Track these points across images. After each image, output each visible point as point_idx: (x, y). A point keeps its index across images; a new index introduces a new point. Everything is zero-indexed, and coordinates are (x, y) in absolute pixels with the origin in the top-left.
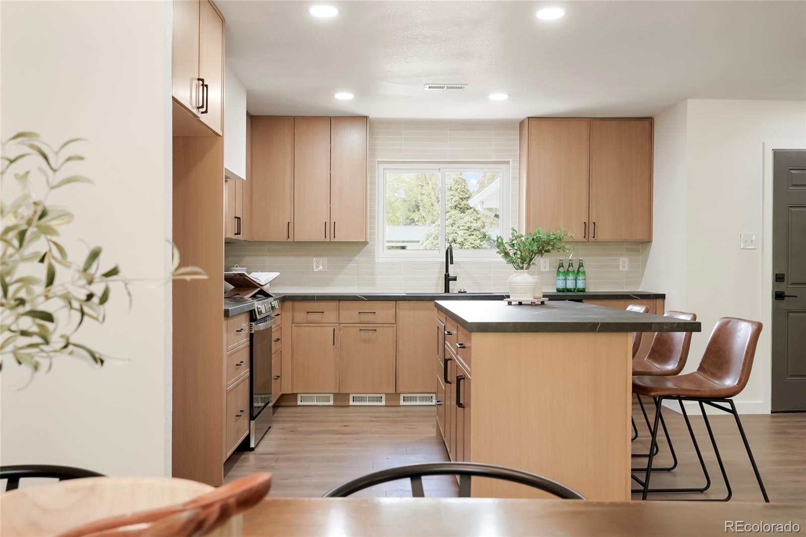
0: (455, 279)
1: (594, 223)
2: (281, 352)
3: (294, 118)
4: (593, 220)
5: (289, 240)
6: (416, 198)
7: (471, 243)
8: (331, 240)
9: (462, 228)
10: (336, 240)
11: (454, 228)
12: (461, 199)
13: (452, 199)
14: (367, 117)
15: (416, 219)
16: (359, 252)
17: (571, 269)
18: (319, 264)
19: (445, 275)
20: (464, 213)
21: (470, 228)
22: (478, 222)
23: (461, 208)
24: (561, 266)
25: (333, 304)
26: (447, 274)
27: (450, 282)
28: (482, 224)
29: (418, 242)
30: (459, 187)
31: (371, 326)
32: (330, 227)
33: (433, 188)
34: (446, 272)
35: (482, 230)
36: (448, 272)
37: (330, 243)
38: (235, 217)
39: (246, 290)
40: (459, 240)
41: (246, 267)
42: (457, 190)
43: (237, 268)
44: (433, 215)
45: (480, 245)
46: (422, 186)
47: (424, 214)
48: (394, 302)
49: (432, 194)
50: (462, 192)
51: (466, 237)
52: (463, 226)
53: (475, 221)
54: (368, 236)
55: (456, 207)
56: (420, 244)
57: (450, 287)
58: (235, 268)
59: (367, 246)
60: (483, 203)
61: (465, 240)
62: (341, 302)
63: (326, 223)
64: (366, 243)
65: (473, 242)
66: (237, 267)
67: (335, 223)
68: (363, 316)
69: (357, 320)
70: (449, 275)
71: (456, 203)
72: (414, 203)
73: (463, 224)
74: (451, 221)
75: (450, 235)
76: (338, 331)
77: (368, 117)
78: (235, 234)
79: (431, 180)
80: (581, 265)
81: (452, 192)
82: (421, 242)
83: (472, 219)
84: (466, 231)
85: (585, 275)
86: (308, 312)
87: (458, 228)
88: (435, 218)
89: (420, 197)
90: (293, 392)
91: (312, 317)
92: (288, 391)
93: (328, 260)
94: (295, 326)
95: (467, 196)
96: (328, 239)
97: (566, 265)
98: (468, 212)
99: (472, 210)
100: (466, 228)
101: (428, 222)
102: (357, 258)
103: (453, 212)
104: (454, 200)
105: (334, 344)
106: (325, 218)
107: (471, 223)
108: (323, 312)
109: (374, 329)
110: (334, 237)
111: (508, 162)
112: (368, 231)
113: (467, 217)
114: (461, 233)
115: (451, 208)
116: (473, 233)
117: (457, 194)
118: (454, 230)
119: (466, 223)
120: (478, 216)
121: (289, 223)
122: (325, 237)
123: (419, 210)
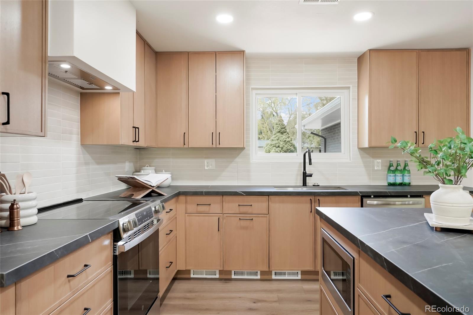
0: (311, 176)
1: (423, 132)
2: (176, 237)
3: (188, 53)
4: (422, 130)
5: (185, 146)
6: (261, 129)
7: (286, 148)
8: (217, 147)
9: (282, 141)
10: (221, 146)
11: (278, 141)
12: (282, 128)
13: (277, 128)
14: (243, 51)
15: (261, 138)
16: (238, 155)
17: (399, 168)
18: (209, 164)
19: (303, 173)
20: (283, 134)
21: (285, 141)
22: (289, 138)
23: (281, 132)
24: (391, 166)
25: (219, 198)
26: (305, 172)
27: (307, 178)
28: (291, 139)
29: (263, 147)
30: (281, 123)
31: (248, 216)
32: (216, 136)
33: (268, 125)
34: (304, 170)
35: (291, 142)
36: (305, 171)
37: (216, 148)
38: (133, 127)
39: (140, 190)
40: (281, 146)
41: (154, 167)
42: (279, 124)
43: (147, 168)
44: (268, 136)
45: (290, 148)
46: (263, 124)
47: (264, 136)
48: (267, 197)
49: (267, 127)
50: (282, 125)
51: (284, 145)
52: (283, 140)
53: (288, 138)
54: (245, 144)
55: (279, 132)
56: (263, 148)
57: (307, 181)
58: (146, 168)
59: (244, 150)
60: (304, 126)
61: (283, 146)
62: (224, 197)
63: (213, 133)
64: (243, 149)
65: (287, 147)
66: (147, 166)
67: (219, 133)
68: (241, 208)
69: (237, 212)
70: (306, 172)
71: (280, 130)
72: (260, 131)
73: (282, 139)
74: (277, 138)
75: (277, 144)
76: (222, 220)
77: (245, 51)
78: (133, 141)
79: (267, 121)
80: (406, 165)
81: (277, 126)
82: (264, 147)
83: (286, 137)
84: (284, 142)
85: (410, 173)
86: (197, 205)
87: (281, 141)
88: (269, 137)
89: (262, 128)
90: (186, 269)
91: (201, 208)
92: (183, 268)
93: (215, 161)
94: (188, 216)
95: (284, 127)
96: (214, 146)
97: (395, 165)
98: (285, 134)
99: (286, 133)
100: (284, 141)
101: (266, 139)
102: (237, 160)
103: (278, 134)
104: (278, 129)
105: (219, 231)
106: (213, 130)
107: (286, 139)
108: (210, 205)
109: (251, 218)
110: (219, 144)
111: (349, 88)
112: (245, 139)
113: (284, 137)
114: (281, 143)
115: (277, 132)
116: (287, 143)
117: (279, 126)
118: (278, 142)
119: (283, 139)
120: (289, 136)
121: (185, 133)
122: (212, 144)
123: (262, 134)
